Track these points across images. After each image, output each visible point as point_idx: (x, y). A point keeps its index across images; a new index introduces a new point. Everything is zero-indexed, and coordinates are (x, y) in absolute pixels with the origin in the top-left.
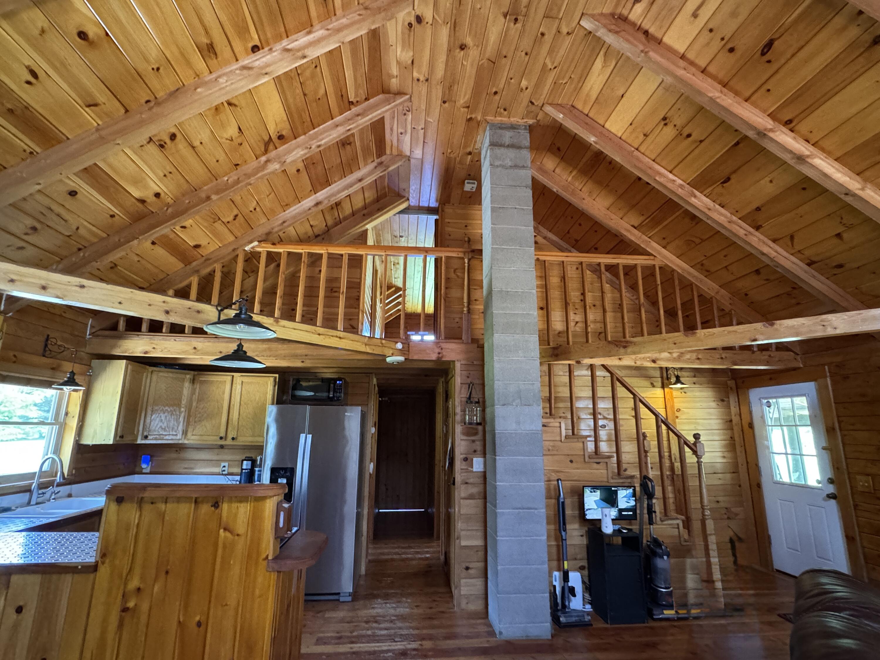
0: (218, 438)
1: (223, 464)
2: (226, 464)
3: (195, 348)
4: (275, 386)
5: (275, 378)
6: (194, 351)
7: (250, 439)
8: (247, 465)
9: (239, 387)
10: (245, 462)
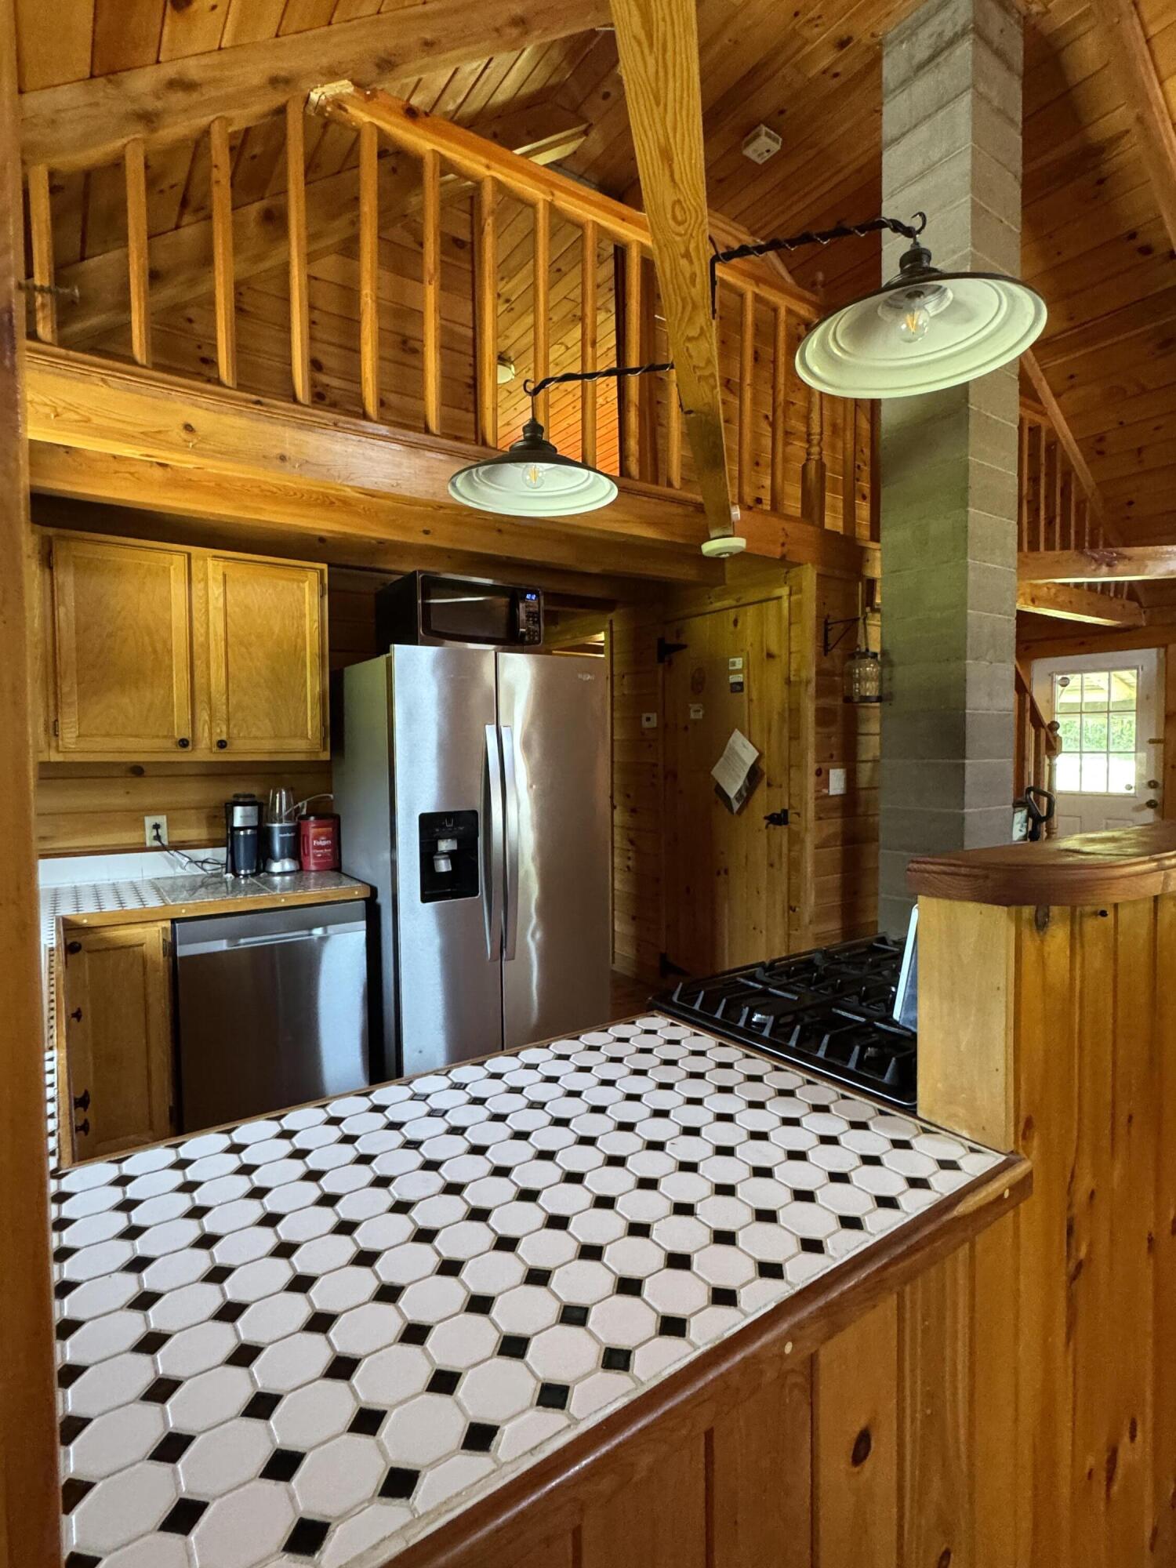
0: (169, 744)
1: (149, 821)
2: (162, 820)
3: (188, 428)
4: (322, 597)
5: (322, 571)
6: (184, 435)
7: (268, 745)
8: (245, 817)
9: (216, 591)
10: (239, 811)
